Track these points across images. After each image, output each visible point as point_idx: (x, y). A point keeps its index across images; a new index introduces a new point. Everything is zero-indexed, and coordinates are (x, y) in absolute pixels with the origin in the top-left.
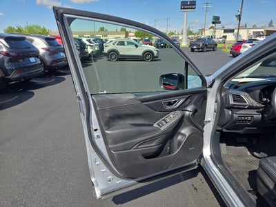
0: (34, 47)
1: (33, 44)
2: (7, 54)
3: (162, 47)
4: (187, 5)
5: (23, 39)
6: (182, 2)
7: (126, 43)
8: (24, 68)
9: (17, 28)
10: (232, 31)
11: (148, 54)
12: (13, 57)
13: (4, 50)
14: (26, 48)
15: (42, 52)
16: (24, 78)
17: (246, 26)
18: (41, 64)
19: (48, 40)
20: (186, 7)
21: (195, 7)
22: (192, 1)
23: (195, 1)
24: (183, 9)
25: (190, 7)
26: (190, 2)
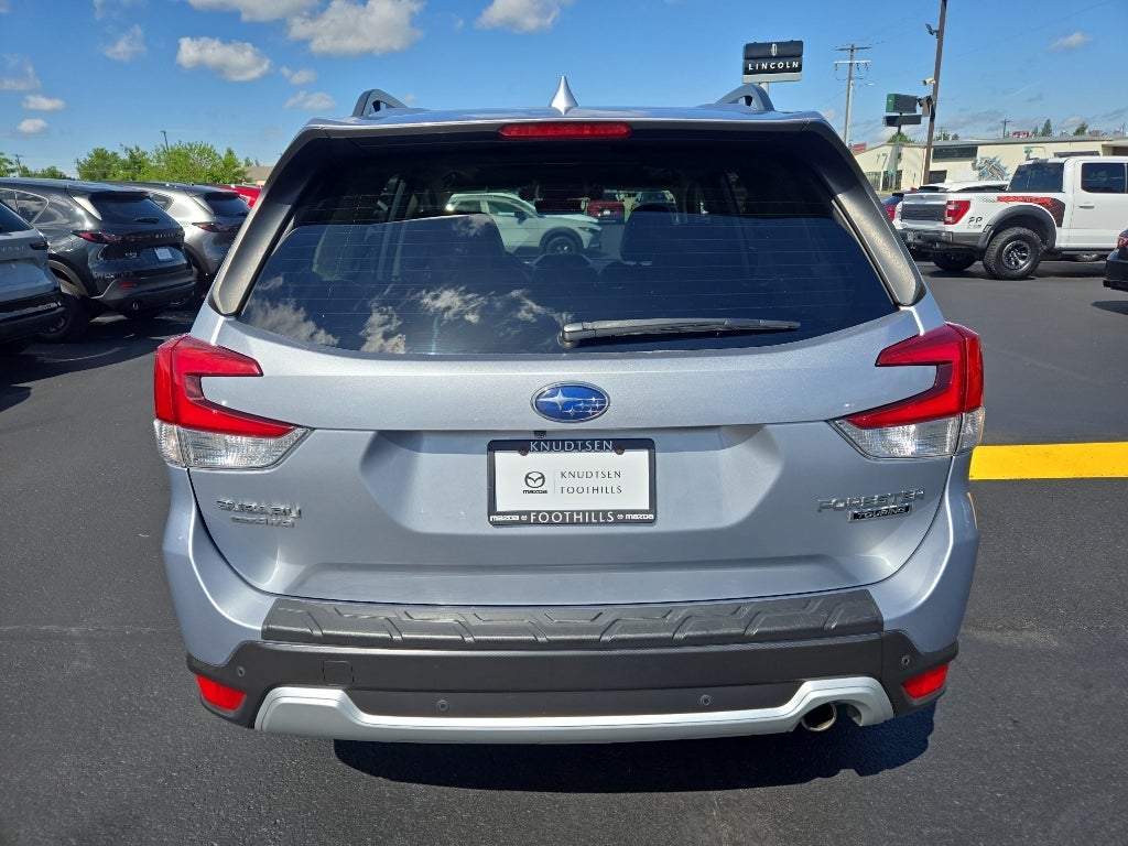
0: (168, 220)
1: (169, 212)
2: (94, 237)
4: (769, 58)
5: (141, 196)
6: (748, 47)
8: (138, 274)
9: (124, 156)
10: (968, 152)
12: (112, 244)
13: (88, 225)
14: (145, 221)
15: (191, 233)
16: (139, 301)
17: (1047, 130)
18: (189, 266)
19: (211, 199)
20: (764, 66)
21: (800, 66)
22: (787, 43)
23: (800, 44)
24: (754, 72)
25: (780, 65)
26: (779, 45)
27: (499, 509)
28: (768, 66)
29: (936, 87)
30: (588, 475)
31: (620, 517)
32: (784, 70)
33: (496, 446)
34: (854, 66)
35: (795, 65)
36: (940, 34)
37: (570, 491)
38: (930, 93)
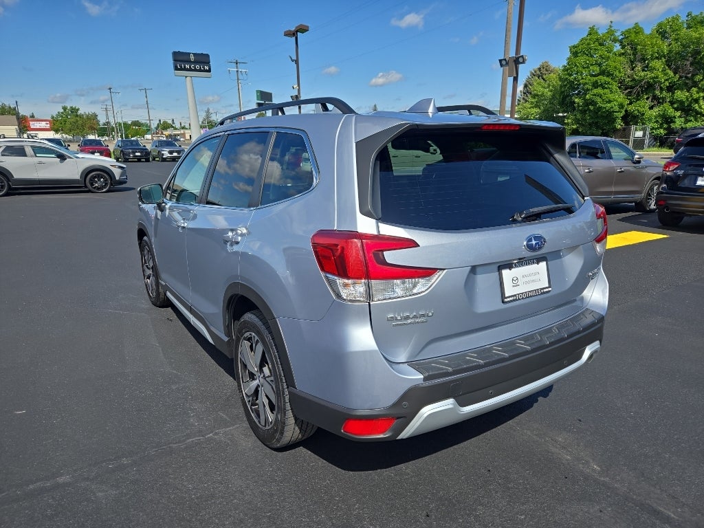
3: (139, 160)
4: (189, 62)
6: (175, 54)
7: (29, 150)
11: (99, 177)
20: (187, 66)
21: (210, 69)
22: (198, 54)
23: (207, 56)
24: (181, 69)
25: (198, 67)
26: (195, 55)
27: (506, 296)
28: (190, 67)
29: (299, 90)
30: (530, 275)
31: (542, 291)
32: (200, 70)
33: (501, 267)
34: (239, 73)
35: (207, 68)
36: (297, 62)
37: (527, 283)
38: (296, 93)
